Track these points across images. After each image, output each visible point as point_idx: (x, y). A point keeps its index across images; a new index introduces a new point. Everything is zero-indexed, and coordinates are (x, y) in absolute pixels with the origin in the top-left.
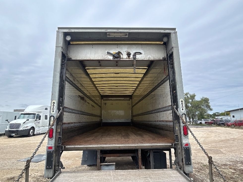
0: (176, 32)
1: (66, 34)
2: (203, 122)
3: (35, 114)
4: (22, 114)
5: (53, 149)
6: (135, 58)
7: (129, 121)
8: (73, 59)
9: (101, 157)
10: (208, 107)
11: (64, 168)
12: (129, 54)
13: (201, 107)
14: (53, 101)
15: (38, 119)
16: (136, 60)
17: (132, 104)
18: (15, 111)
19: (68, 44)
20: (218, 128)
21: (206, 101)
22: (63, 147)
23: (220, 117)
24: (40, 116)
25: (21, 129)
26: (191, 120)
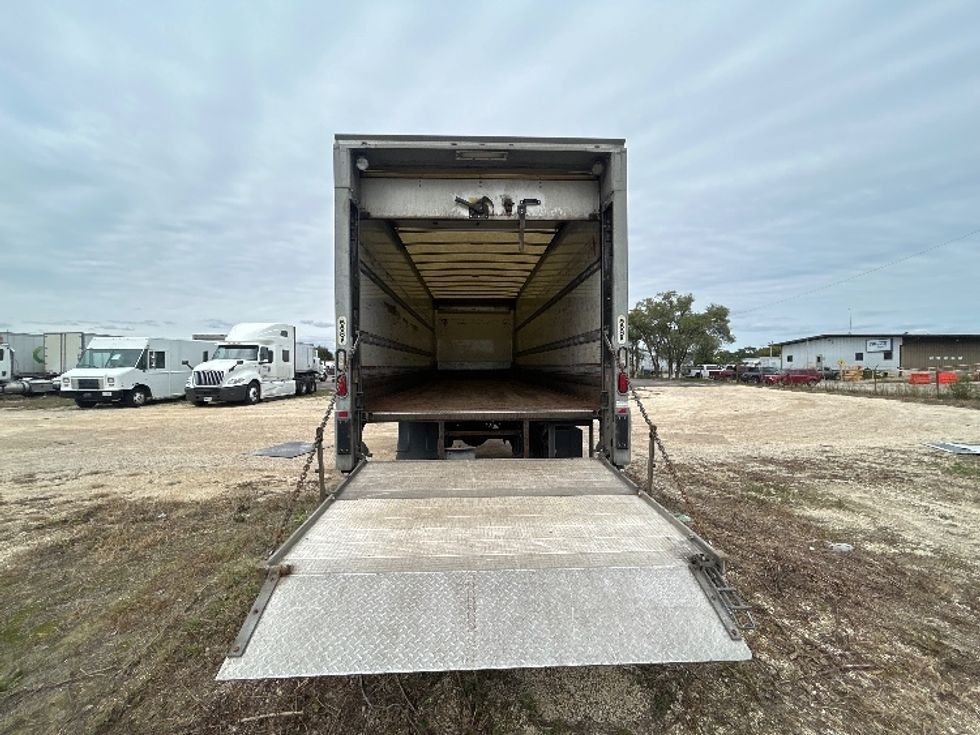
0: (625, 152)
1: (355, 154)
2: (706, 373)
3: (257, 347)
4: (220, 346)
5: (350, 416)
6: (522, 216)
7: (507, 366)
8: (375, 213)
9: (445, 437)
10: (724, 332)
11: (371, 455)
12: (508, 204)
13: (704, 333)
14: (341, 318)
15: (266, 360)
16: (527, 221)
17: (515, 324)
18: (196, 337)
19: (359, 176)
20: (739, 387)
21: (719, 315)
22: (367, 414)
23: (756, 361)
24: (271, 353)
25: (226, 384)
26: (674, 366)
